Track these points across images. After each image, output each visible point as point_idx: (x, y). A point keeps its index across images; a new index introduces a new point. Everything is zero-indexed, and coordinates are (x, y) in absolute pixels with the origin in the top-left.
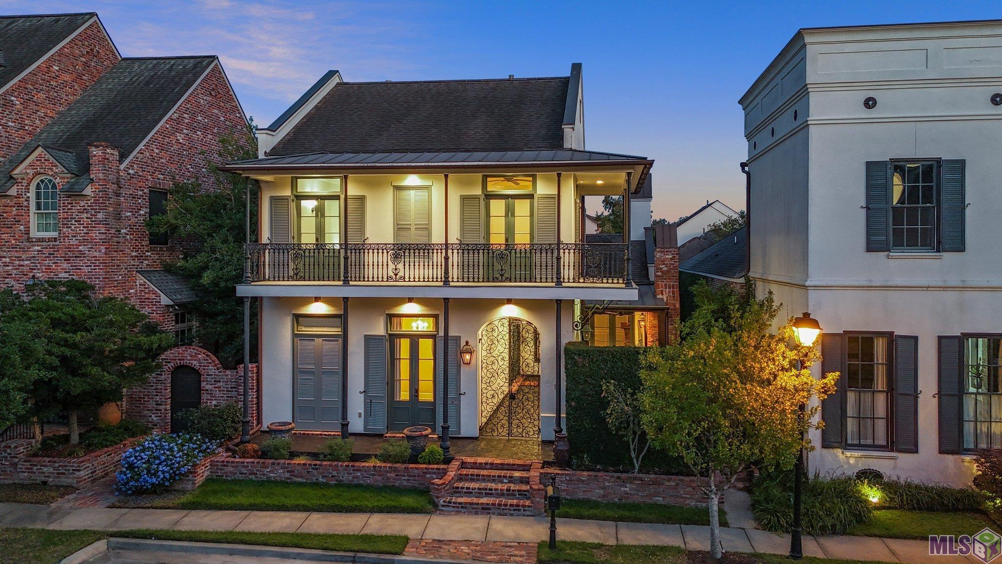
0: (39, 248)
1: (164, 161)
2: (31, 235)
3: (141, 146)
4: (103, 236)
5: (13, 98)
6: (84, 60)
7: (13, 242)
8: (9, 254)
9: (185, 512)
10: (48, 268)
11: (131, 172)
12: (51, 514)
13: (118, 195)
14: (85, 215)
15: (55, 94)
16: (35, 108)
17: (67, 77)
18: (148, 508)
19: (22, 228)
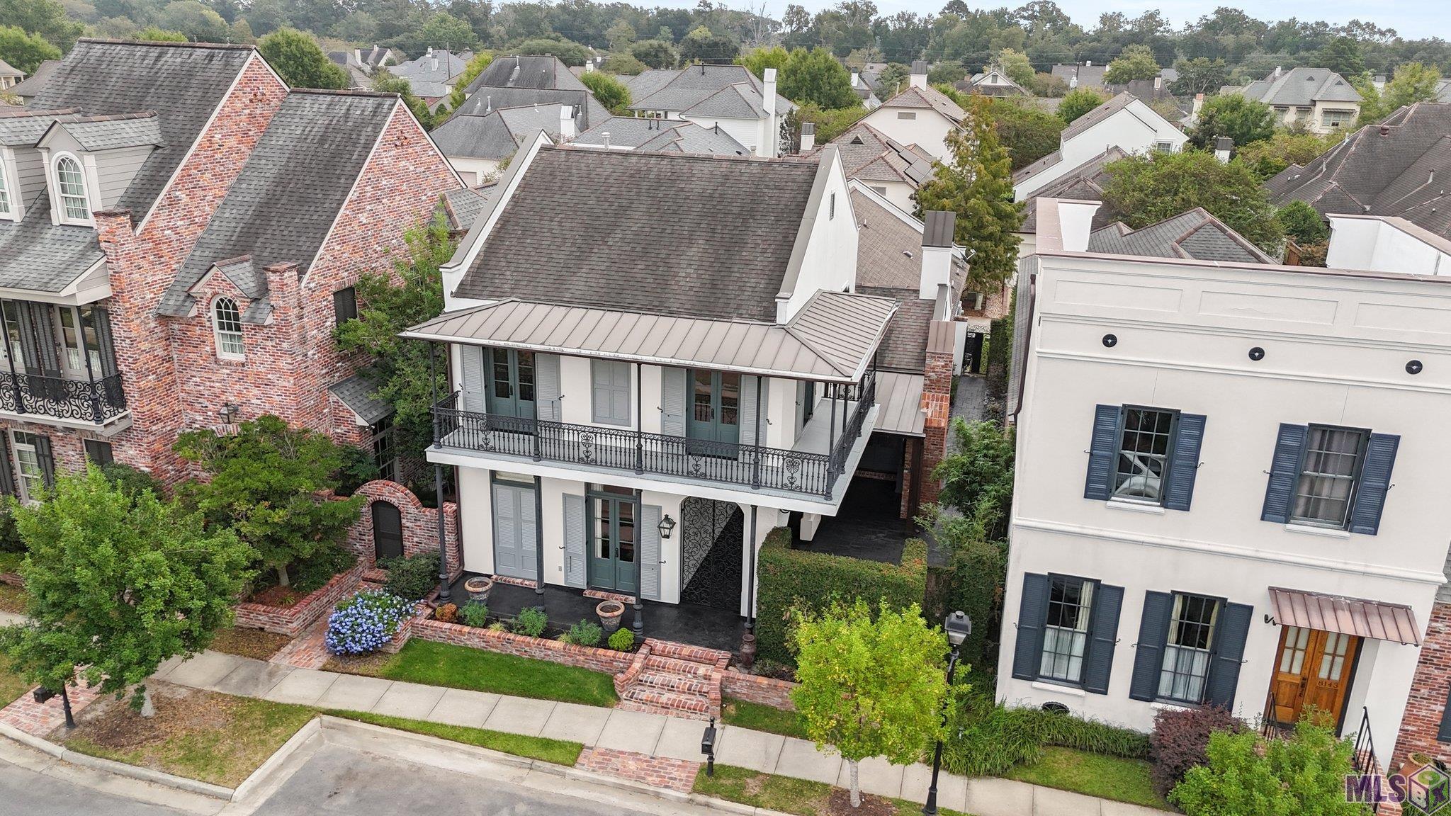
0: (228, 371)
1: (346, 255)
2: (219, 356)
3: (321, 251)
4: (291, 367)
5: (178, 193)
6: (247, 111)
7: (201, 362)
8: (198, 374)
9: (389, 682)
10: (240, 393)
11: (312, 285)
12: (271, 675)
13: (301, 317)
14: (269, 343)
15: (222, 168)
16: (202, 193)
17: (232, 142)
18: (356, 674)
19: (208, 348)
